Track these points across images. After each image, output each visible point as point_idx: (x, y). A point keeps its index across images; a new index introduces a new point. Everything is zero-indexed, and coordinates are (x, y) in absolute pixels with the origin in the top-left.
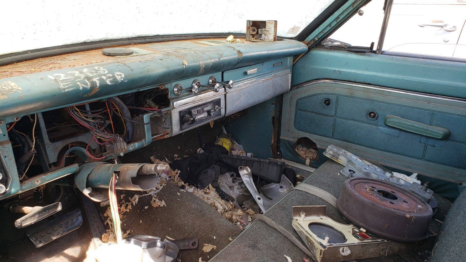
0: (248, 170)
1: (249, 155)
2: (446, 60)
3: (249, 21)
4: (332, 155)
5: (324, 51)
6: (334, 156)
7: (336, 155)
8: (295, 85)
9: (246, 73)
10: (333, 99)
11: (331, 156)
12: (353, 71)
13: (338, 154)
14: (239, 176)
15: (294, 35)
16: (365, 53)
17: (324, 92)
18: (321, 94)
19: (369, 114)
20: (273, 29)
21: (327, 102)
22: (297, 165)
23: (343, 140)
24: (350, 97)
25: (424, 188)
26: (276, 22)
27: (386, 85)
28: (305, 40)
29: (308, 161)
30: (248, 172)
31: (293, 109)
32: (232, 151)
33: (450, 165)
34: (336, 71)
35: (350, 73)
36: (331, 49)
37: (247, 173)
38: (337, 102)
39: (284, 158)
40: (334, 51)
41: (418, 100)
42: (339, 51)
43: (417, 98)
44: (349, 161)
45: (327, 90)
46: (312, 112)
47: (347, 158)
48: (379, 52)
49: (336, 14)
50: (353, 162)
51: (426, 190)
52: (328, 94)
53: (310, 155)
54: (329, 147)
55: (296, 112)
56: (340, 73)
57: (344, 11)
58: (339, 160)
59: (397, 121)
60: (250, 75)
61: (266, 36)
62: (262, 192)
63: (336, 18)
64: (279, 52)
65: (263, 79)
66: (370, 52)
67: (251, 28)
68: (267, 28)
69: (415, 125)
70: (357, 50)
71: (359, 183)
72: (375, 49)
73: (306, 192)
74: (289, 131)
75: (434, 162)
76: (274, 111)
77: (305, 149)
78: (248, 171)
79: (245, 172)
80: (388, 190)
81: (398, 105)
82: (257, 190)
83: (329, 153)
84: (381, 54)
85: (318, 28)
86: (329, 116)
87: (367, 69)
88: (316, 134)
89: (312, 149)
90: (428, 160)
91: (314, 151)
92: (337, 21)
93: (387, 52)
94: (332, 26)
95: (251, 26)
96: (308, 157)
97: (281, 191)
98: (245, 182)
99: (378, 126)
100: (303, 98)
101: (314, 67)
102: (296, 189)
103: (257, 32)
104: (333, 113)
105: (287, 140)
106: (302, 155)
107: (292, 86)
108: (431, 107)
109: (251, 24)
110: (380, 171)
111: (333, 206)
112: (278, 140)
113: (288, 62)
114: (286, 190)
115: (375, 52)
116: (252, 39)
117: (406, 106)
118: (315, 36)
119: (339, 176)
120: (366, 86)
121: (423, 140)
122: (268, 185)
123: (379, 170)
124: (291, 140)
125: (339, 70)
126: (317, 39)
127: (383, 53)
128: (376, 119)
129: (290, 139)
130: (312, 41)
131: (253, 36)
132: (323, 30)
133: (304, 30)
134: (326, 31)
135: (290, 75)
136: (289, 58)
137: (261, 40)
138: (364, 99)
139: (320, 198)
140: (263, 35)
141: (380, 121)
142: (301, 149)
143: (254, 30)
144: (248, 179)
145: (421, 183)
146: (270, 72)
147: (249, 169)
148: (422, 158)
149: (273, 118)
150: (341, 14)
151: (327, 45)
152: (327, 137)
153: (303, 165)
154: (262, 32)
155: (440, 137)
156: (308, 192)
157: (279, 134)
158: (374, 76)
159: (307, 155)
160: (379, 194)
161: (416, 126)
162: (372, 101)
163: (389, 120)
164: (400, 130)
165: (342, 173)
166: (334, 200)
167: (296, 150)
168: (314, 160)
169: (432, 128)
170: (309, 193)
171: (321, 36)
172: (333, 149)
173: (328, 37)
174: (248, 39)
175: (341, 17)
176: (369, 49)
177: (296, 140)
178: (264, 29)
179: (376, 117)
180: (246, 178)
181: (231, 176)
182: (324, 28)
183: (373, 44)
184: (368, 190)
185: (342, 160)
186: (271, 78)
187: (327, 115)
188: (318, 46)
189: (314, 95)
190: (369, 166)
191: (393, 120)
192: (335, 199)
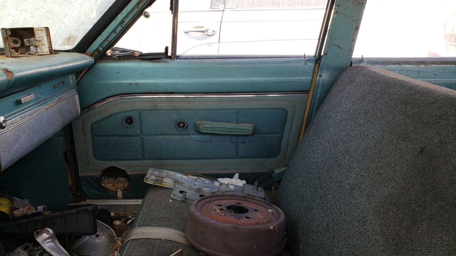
0: (49, 232)
1: (40, 208)
2: (238, 58)
3: (4, 29)
4: (155, 180)
5: (113, 62)
6: (157, 181)
7: (160, 179)
8: (86, 108)
9: (19, 103)
10: (135, 116)
11: (154, 182)
12: (151, 81)
13: (162, 177)
14: (37, 244)
15: (71, 47)
16: (161, 59)
17: (123, 110)
18: (119, 113)
19: (178, 124)
20: (45, 38)
21: (129, 121)
22: (107, 202)
23: (156, 159)
24: (154, 110)
25: (256, 187)
26: (47, 29)
27: (190, 92)
28: (87, 52)
29: (120, 194)
30: (50, 234)
31: (89, 137)
32: (14, 212)
33: (260, 157)
34: (132, 83)
35: (148, 84)
36: (120, 59)
37: (48, 236)
38: (140, 118)
39: (89, 199)
40: (124, 61)
41: (222, 101)
42: (130, 60)
43: (221, 99)
44: (176, 181)
45: (125, 107)
46: (113, 136)
47: (172, 179)
48: (175, 57)
49: (120, 17)
50: (181, 181)
51: (257, 189)
52: (128, 111)
53: (120, 185)
54: (149, 171)
55: (93, 140)
56: (137, 85)
57: (128, 13)
58: (164, 183)
59: (210, 126)
60: (26, 103)
61: (38, 48)
62: (75, 253)
63: (120, 22)
64: (64, 67)
65: (46, 107)
66: (166, 58)
67: (11, 39)
68: (37, 37)
69: (227, 126)
70: (150, 57)
71: (203, 205)
72: (169, 54)
73: (147, 239)
74: (88, 164)
75: (246, 158)
76: (63, 145)
77: (111, 180)
78: (48, 234)
79: (45, 235)
80: (233, 203)
81: (204, 109)
82: (68, 254)
83: (150, 178)
84: (177, 58)
85: (100, 36)
86: (135, 136)
87: (166, 77)
88: (123, 160)
89: (121, 178)
90: (241, 158)
91: (122, 179)
92: (122, 25)
93: (182, 56)
94: (117, 32)
95: (10, 36)
96: (119, 188)
97: (98, 240)
98: (48, 250)
99: (189, 135)
100: (99, 121)
101: (104, 83)
102: (132, 240)
103: (22, 44)
104: (138, 132)
105: (89, 176)
106: (110, 188)
107: (82, 110)
108: (235, 106)
109: (10, 33)
110: (208, 183)
111: (184, 244)
112: (77, 178)
113: (71, 81)
114: (104, 237)
115: (170, 58)
116: (16, 54)
117: (213, 109)
118: (98, 45)
119: (172, 202)
120: (169, 95)
121: (234, 139)
122: (79, 240)
123: (208, 181)
124: (94, 174)
125: (136, 82)
126: (102, 49)
127: (178, 57)
128: (186, 128)
129: (92, 173)
130: (96, 52)
131: (16, 50)
132: (107, 38)
133: (82, 40)
134: (110, 39)
135: (77, 96)
136: (70, 76)
137: (30, 54)
138: (169, 110)
139: (167, 240)
140: (32, 47)
141: (191, 129)
142: (107, 181)
143: (16, 42)
144: (52, 244)
145: (246, 182)
146: (53, 96)
147: (50, 230)
148: (236, 157)
149: (65, 153)
150: (126, 16)
151: (115, 55)
152: (137, 159)
153: (115, 199)
154: (30, 43)
155: (251, 133)
156: (148, 237)
157: (76, 171)
158: (175, 83)
159: (116, 187)
160: (229, 211)
161: (229, 127)
162: (178, 110)
163: (201, 127)
164: (212, 134)
165: (174, 198)
166: (181, 235)
167: (102, 184)
168: (127, 190)
169: (241, 126)
170: (150, 239)
171: (106, 45)
172: (154, 172)
173: (113, 46)
174: (9, 54)
175: (127, 21)
176: (164, 55)
177: (100, 172)
178: (32, 39)
179: (185, 127)
180: (48, 244)
181: (25, 249)
182: (108, 35)
183: (167, 49)
184: (218, 211)
185: (168, 182)
186: (55, 103)
187: (132, 136)
188: (103, 58)
189: (111, 116)
190: (196, 180)
191: (205, 126)
192: (182, 233)
